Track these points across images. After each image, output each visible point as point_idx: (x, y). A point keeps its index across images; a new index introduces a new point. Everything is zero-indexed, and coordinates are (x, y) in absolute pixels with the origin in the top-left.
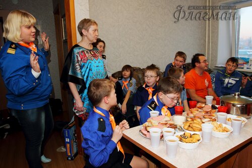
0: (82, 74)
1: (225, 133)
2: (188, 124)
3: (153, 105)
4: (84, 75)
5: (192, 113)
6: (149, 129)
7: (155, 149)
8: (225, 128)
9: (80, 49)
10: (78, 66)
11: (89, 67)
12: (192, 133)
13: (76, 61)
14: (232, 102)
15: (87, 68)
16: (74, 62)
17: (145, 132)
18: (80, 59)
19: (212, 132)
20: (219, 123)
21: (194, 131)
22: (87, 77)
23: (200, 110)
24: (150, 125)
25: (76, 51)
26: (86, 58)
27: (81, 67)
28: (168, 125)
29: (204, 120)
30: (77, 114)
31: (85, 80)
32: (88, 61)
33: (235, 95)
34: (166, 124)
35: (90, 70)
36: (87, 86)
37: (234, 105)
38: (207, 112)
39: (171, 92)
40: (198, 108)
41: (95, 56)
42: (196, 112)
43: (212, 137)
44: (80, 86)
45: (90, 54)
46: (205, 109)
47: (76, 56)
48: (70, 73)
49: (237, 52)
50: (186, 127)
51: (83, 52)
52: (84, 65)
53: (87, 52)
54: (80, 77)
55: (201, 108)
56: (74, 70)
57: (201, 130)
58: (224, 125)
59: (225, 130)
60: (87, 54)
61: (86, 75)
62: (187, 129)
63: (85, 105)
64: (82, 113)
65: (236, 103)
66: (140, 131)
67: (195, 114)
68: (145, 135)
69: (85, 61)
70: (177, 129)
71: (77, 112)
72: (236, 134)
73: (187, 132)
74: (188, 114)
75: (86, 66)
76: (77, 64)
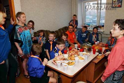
0: (20, 38)
1: (83, 60)
2: (70, 58)
3: (55, 51)
4: (22, 38)
5: (70, 52)
6: (56, 61)
7: (59, 69)
8: (83, 58)
9: (18, 26)
10: (18, 35)
11: (24, 34)
12: (72, 61)
13: (17, 32)
14: (84, 47)
15: (23, 35)
16: (16, 33)
17: (55, 63)
18: (19, 31)
19: (78, 60)
20: (80, 56)
21: (72, 60)
22: (23, 39)
23: (73, 51)
24: (56, 60)
25: (17, 27)
26: (22, 30)
27: (20, 35)
28: (63, 59)
29: (75, 55)
30: (20, 56)
31: (22, 40)
32: (23, 32)
33: (85, 44)
34: (62, 59)
35: (25, 36)
36: (24, 43)
37: (85, 49)
38: (76, 52)
39: (60, 44)
40: (73, 50)
41: (26, 29)
42: (72, 52)
43: (78, 62)
44: (20, 44)
45: (23, 28)
46: (75, 51)
47: (17, 30)
48: (15, 38)
49: (85, 21)
50: (69, 59)
51: (20, 27)
52: (21, 34)
53: (22, 27)
54: (20, 39)
55: (74, 50)
56: (17, 36)
57: (74, 60)
58: (82, 57)
59: (83, 59)
60: (22, 29)
61: (23, 38)
62: (70, 60)
63: (24, 52)
64: (23, 55)
65: (86, 47)
66: (52, 62)
67: (72, 53)
68: (55, 64)
69: (22, 32)
70: (66, 60)
71: (20, 55)
72: (86, 60)
73: (70, 61)
74: (69, 53)
75: (22, 34)
76: (18, 34)
